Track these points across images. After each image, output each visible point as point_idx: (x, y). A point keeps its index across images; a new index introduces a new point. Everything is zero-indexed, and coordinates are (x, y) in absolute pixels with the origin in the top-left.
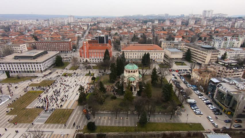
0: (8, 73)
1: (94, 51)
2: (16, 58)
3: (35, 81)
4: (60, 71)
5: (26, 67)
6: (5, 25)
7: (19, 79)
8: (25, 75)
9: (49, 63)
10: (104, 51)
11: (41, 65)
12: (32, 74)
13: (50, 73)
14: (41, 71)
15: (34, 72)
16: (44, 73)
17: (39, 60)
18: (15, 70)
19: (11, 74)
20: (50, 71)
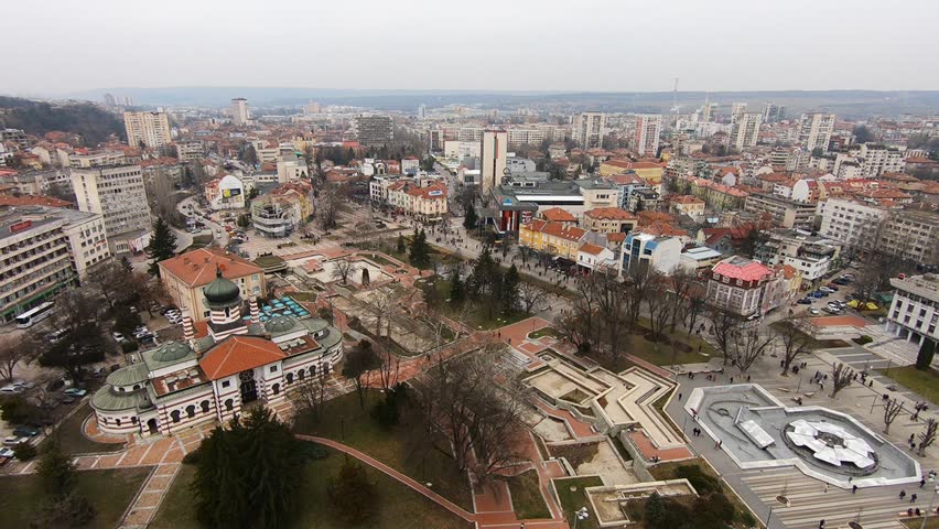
0: (930, 347)
19: (936, 360)
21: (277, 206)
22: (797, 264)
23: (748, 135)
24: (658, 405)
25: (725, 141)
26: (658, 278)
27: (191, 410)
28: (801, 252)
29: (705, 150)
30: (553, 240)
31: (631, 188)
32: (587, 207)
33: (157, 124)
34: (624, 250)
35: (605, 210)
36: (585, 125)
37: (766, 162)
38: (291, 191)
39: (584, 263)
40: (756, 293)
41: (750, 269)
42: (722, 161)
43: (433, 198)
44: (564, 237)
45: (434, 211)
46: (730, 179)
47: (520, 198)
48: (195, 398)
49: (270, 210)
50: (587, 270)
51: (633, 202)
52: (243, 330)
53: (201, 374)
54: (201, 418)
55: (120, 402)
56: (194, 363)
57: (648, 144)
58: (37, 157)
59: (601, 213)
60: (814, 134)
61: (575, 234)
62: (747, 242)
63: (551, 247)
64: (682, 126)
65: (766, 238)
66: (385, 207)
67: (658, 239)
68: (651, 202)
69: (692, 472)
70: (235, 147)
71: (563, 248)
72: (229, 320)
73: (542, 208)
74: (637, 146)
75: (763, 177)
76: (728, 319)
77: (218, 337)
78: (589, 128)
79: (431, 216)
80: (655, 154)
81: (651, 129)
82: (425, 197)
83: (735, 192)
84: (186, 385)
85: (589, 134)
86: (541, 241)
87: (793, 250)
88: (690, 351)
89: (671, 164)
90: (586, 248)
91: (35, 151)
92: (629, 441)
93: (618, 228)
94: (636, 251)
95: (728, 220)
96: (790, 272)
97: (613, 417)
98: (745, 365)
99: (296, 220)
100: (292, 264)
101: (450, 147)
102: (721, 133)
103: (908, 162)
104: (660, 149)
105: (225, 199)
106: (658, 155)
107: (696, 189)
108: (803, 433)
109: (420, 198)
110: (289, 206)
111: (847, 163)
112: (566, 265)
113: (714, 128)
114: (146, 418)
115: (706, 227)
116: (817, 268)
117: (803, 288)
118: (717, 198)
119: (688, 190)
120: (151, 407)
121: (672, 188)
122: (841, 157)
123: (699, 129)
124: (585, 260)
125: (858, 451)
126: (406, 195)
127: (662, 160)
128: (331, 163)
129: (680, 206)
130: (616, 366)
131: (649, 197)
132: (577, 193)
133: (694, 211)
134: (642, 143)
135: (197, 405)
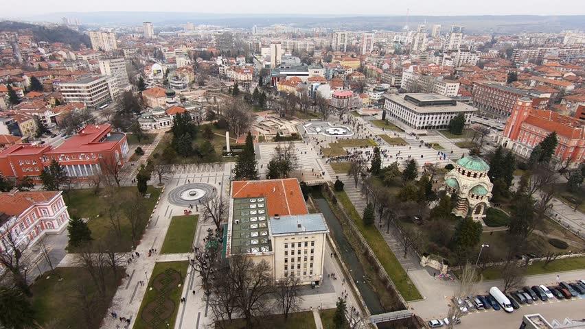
0: (384, 113)
1: (533, 129)
2: (407, 98)
5: (404, 115)
9: (435, 121)
13: (422, 135)
16: (414, 131)
17: (424, 110)
18: (397, 114)
20: (425, 131)
21: (180, 76)
22: (372, 94)
24: (297, 126)
27: (165, 123)
28: (374, 90)
31: (336, 69)
32: (310, 76)
33: (109, 39)
34: (309, 89)
35: (315, 77)
36: (337, 39)
38: (185, 70)
39: (298, 96)
41: (345, 93)
43: (246, 73)
44: (291, 86)
45: (246, 79)
47: (281, 73)
49: (177, 77)
50: (298, 98)
52: (176, 105)
53: (167, 114)
54: (168, 125)
55: (146, 120)
56: (164, 112)
57: (368, 49)
58: (61, 56)
59: (313, 79)
61: (295, 85)
63: (287, 90)
65: (365, 86)
66: (226, 78)
70: (151, 51)
71: (291, 90)
72: (173, 101)
73: (288, 78)
74: (362, 50)
77: (170, 106)
78: (339, 41)
79: (245, 81)
81: (369, 41)
82: (243, 73)
84: (162, 116)
85: (339, 44)
86: (284, 88)
91: (60, 53)
96: (363, 96)
97: (282, 128)
99: (187, 82)
100: (187, 97)
101: (264, 51)
105: (155, 75)
108: (330, 129)
109: (240, 73)
110: (184, 76)
112: (292, 96)
114: (153, 124)
120: (155, 121)
125: (341, 132)
126: (234, 72)
128: (201, 59)
130: (289, 119)
132: (307, 71)
135: (166, 122)
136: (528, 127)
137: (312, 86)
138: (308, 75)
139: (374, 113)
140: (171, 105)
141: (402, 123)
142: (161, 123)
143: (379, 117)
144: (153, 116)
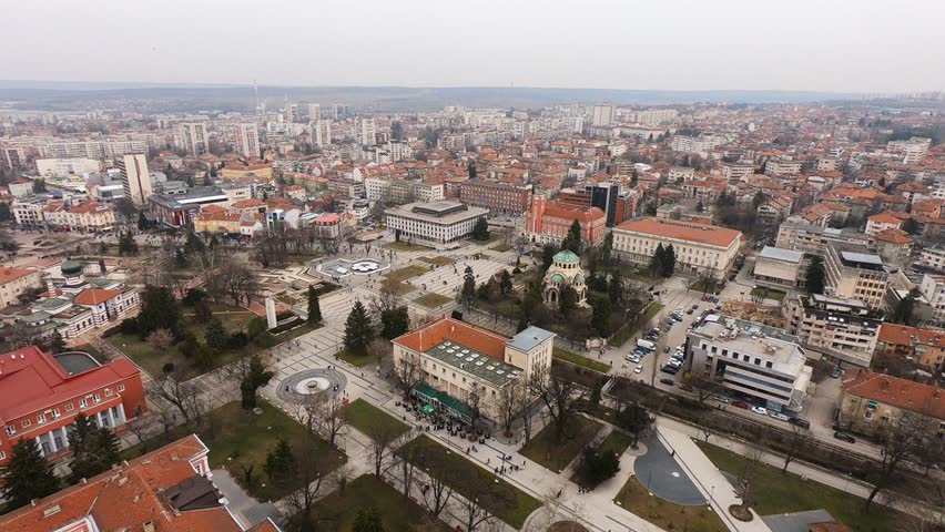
0: (398, 233)
1: (554, 220)
2: (416, 210)
3: (428, 254)
4: (474, 248)
5: (423, 230)
6: (433, 125)
7: (410, 246)
8: (418, 241)
9: (461, 230)
10: (571, 223)
11: (446, 229)
12: (428, 243)
13: (456, 248)
14: (444, 242)
15: (433, 240)
16: (446, 246)
17: (447, 220)
18: (408, 231)
19: (401, 237)
20: (456, 244)
22: (354, 212)
23: (324, 136)
24: (306, 273)
25: (309, 140)
26: (291, 230)
27: (85, 326)
28: (354, 206)
29: (296, 149)
30: (221, 224)
31: (255, 186)
32: (230, 202)
34: (268, 220)
35: (245, 202)
36: (188, 134)
37: (337, 157)
39: (246, 232)
40: (336, 227)
41: (332, 217)
42: (308, 160)
43: (102, 212)
44: (228, 220)
45: (104, 222)
46: (317, 171)
47: (182, 202)
48: (85, 318)
50: (249, 236)
51: (260, 195)
52: (88, 286)
54: (89, 328)
56: (71, 305)
57: (251, 148)
59: (243, 204)
60: (365, 133)
61: (235, 217)
62: (331, 206)
63: (221, 228)
64: (273, 128)
65: (338, 203)
66: (38, 228)
67: (285, 211)
68: (272, 193)
69: (323, 283)
71: (232, 227)
73: (202, 206)
74: (242, 149)
75: (337, 167)
76: (326, 239)
78: (194, 137)
79: (103, 226)
80: (259, 155)
81: (250, 135)
82: (93, 212)
83: (321, 180)
85: (195, 141)
86: (213, 226)
87: (351, 206)
88: (314, 255)
89: (275, 164)
90: (244, 224)
92: (297, 285)
93: (257, 212)
94: (275, 219)
95: (319, 197)
96: (350, 217)
97: (288, 280)
98: (335, 252)
102: (305, 133)
103: (413, 149)
104: (262, 151)
106: (262, 157)
107: (297, 181)
108: (356, 267)
109: (88, 214)
111: (382, 154)
112: (235, 236)
113: (298, 129)
115: (309, 202)
116: (363, 213)
117: (358, 223)
118: (312, 185)
119: (292, 182)
121: (281, 181)
122: (378, 150)
123: (287, 130)
124: (247, 230)
125: (373, 266)
126: (67, 214)
127: (267, 161)
129: (290, 193)
130: (283, 267)
131: (269, 189)
132: (221, 193)
133: (300, 195)
134: (246, 148)
135: (86, 320)
136: (549, 218)
137: (275, 214)
138: (226, 200)
139: (377, 235)
140: (80, 290)
141: (423, 241)
142: (78, 326)
143: (392, 238)
144: (52, 316)
